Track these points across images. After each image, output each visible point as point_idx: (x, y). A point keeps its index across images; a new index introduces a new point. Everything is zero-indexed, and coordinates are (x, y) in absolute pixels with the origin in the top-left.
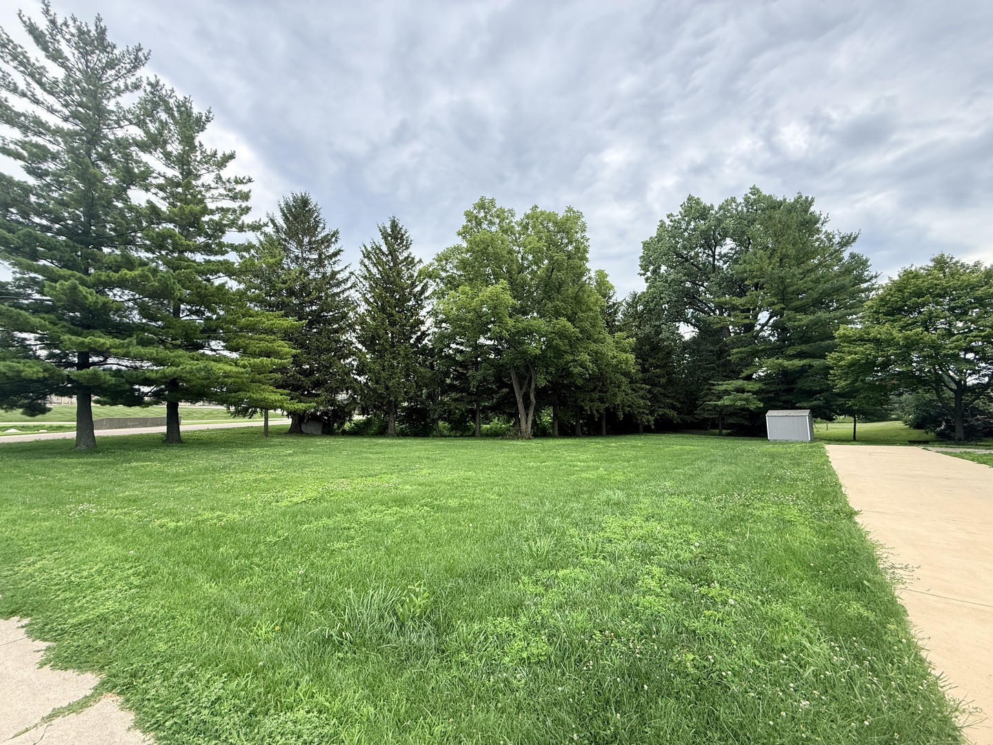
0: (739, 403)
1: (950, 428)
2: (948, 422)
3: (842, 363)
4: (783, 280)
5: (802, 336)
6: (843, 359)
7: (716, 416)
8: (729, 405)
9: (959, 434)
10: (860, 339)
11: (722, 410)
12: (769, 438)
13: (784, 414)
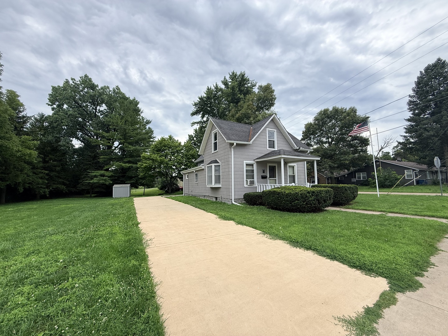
1: (168, 189)
2: (168, 187)
3: (142, 166)
4: (125, 130)
5: (130, 155)
6: (142, 165)
7: (89, 188)
8: (97, 183)
9: (170, 191)
10: (149, 159)
11: (92, 185)
12: (113, 197)
13: (120, 186)
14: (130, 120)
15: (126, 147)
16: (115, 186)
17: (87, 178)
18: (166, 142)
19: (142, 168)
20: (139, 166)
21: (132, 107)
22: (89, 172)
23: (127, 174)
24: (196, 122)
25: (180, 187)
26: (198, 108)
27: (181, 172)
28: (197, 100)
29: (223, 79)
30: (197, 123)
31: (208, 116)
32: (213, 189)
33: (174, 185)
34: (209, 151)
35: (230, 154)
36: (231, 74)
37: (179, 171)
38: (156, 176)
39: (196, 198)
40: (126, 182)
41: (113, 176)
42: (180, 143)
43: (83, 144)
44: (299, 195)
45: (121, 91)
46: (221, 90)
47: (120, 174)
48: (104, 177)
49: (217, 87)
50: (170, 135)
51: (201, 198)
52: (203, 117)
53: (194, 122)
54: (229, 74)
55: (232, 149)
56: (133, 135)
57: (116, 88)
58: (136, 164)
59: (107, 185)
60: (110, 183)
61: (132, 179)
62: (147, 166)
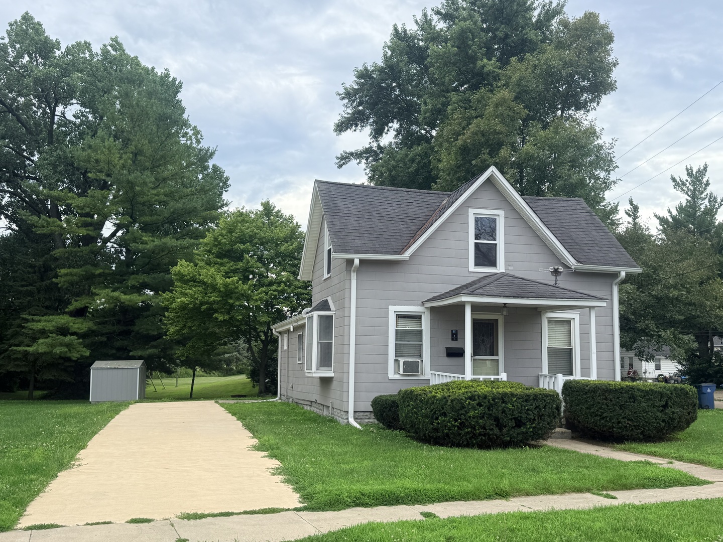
0: (58, 350)
5: (148, 264)
7: (27, 369)
8: (45, 353)
10: (193, 281)
11: (36, 360)
12: (90, 400)
13: (113, 366)
16: (98, 364)
17: (21, 338)
22: (27, 321)
23: (136, 328)
24: (352, 150)
30: (359, 155)
32: (323, 382)
34: (320, 272)
35: (347, 286)
40: (131, 354)
41: (93, 331)
43: (14, 226)
44: (449, 403)
45: (126, 51)
47: (116, 327)
48: (66, 336)
51: (306, 408)
52: (377, 134)
53: (347, 151)
55: (354, 276)
57: (111, 46)
59: (74, 361)
60: (82, 356)
61: (152, 343)
62: (188, 304)
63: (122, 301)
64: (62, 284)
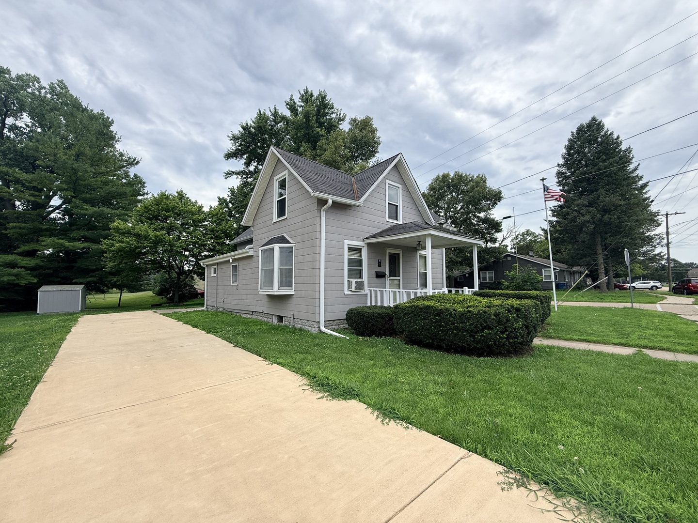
0: (5, 279)
1: (173, 294)
2: (173, 291)
3: (113, 248)
4: (75, 171)
5: (88, 224)
6: (113, 245)
9: (176, 299)
10: (128, 233)
12: (38, 312)
13: (59, 289)
14: (88, 152)
15: (77, 207)
16: (44, 288)
18: (170, 203)
19: (112, 251)
20: (105, 246)
21: (96, 126)
23: (77, 265)
24: (234, 170)
25: (199, 291)
26: (240, 145)
27: (201, 262)
28: (238, 130)
29: (288, 100)
30: (238, 173)
31: (258, 164)
32: (274, 299)
33: (186, 287)
34: (267, 218)
35: (318, 222)
36: (302, 92)
37: (198, 260)
38: (147, 270)
39: (233, 316)
40: (74, 281)
41: (40, 266)
42: (201, 208)
44: (493, 317)
45: (70, 91)
46: (284, 118)
47: (60, 264)
48: (14, 268)
49: (275, 114)
50: (179, 190)
51: (244, 316)
52: (248, 164)
53: (231, 170)
54: (300, 93)
55: (323, 214)
56: (95, 184)
57: (58, 85)
58: (98, 242)
59: (22, 286)
60: (29, 282)
61: (91, 274)
62: (125, 248)
63: (66, 246)
64: (11, 234)
